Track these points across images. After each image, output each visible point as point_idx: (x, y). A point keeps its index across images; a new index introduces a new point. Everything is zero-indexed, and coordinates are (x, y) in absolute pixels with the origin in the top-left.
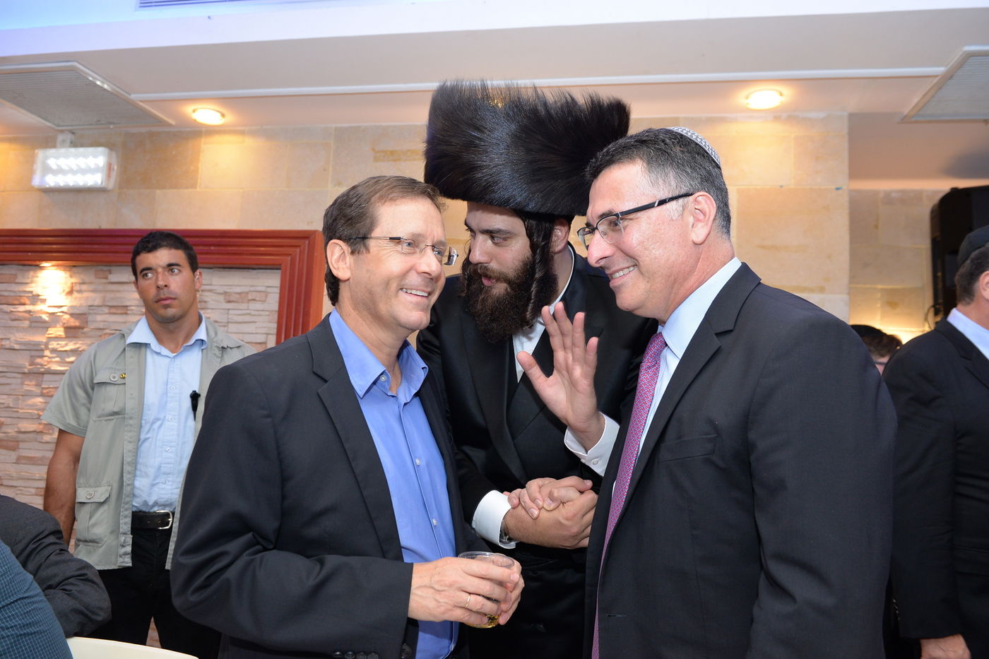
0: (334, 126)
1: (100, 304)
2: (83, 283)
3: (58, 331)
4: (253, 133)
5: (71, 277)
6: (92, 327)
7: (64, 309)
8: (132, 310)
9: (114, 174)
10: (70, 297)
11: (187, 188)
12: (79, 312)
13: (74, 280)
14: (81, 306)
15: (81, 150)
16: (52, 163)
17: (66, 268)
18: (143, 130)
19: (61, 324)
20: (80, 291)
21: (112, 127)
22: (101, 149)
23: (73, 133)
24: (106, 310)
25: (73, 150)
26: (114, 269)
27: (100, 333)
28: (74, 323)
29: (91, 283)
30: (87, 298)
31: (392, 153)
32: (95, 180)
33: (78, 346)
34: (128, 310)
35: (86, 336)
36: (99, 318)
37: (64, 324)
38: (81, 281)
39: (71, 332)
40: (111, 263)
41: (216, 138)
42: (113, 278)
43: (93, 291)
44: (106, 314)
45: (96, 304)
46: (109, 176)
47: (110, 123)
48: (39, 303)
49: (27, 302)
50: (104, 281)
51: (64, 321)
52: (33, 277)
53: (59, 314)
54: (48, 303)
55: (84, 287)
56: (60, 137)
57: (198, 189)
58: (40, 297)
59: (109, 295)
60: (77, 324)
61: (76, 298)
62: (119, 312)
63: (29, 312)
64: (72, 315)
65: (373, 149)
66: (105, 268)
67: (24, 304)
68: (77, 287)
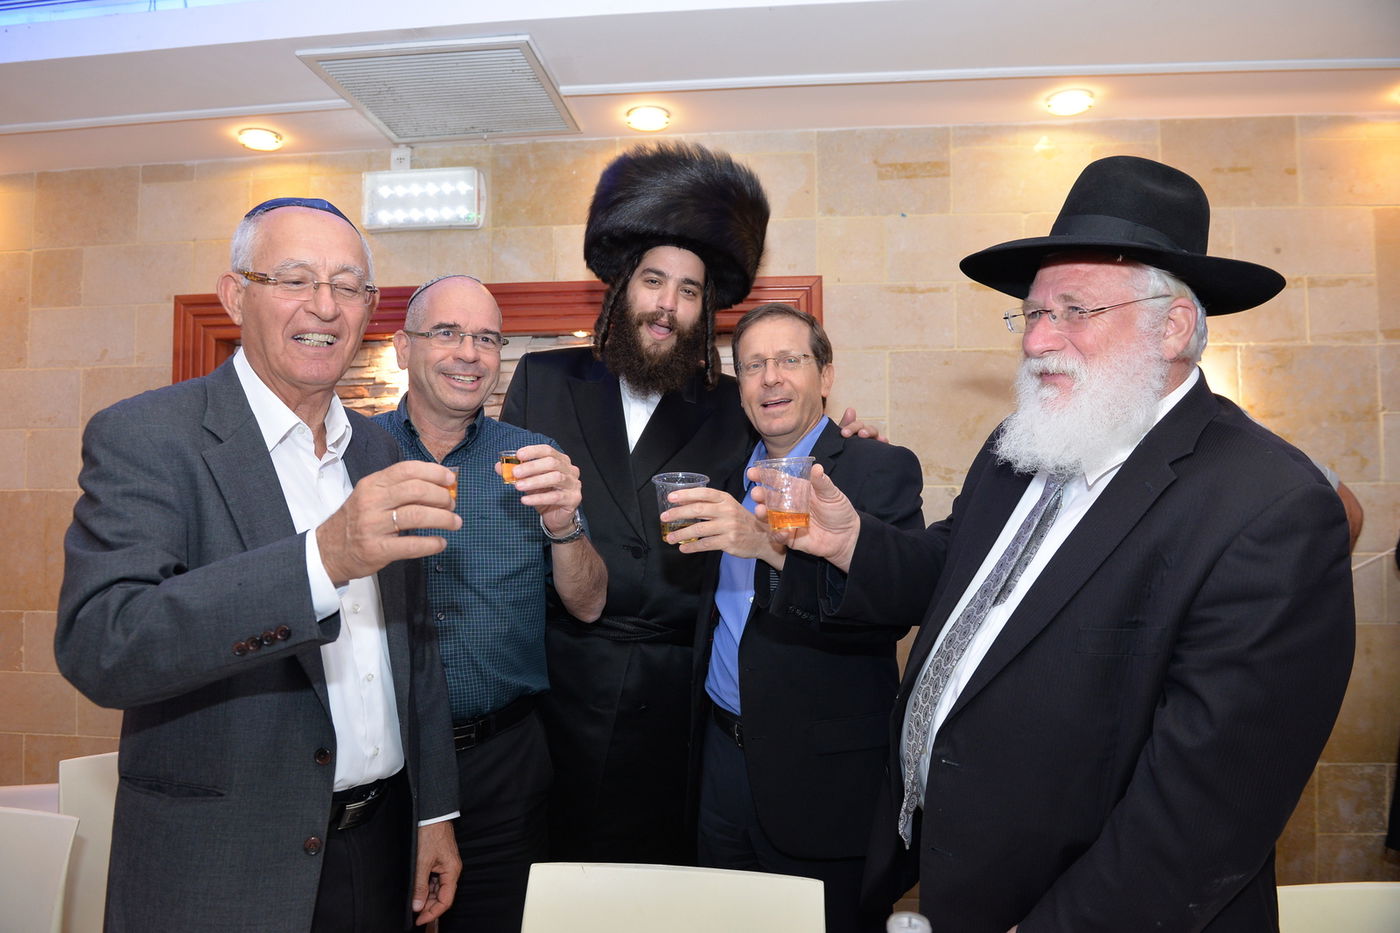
9: (483, 205)
15: (429, 172)
16: (384, 192)
22: (462, 170)
23: (414, 148)
31: (904, 167)
32: (462, 212)
46: (478, 208)
48: (385, 394)
49: (366, 393)
52: (372, 357)
56: (396, 154)
58: (387, 386)
63: (372, 407)
65: (875, 162)
67: (362, 397)
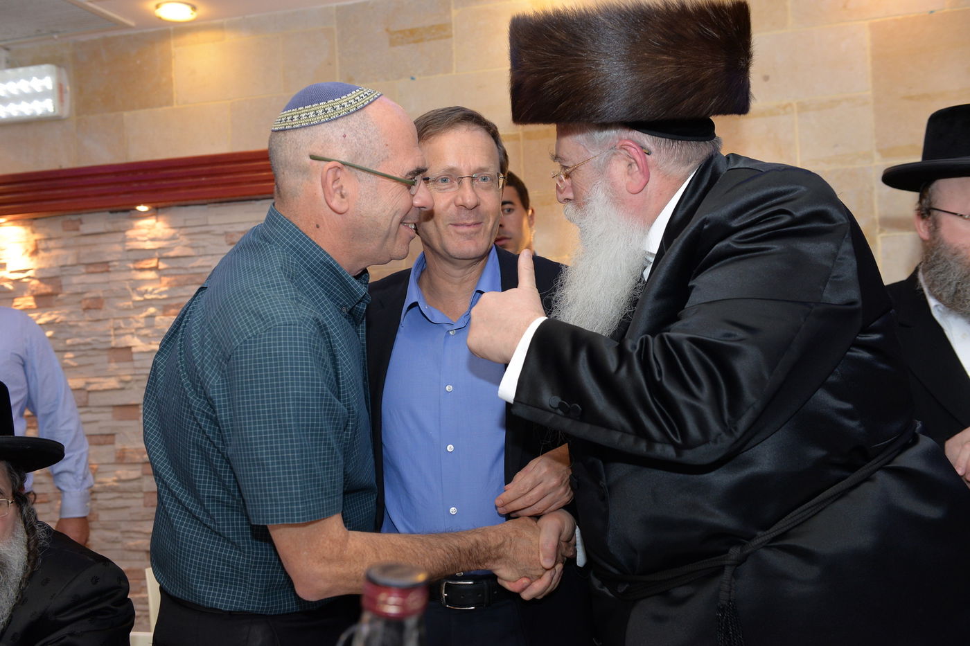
0: (335, 5)
1: (75, 262)
2: (50, 239)
3: (26, 301)
4: (234, 27)
5: (33, 232)
6: (68, 292)
7: (31, 273)
8: (115, 266)
9: (67, 97)
10: (35, 258)
11: (161, 106)
12: (48, 275)
13: (37, 236)
14: (51, 267)
15: (21, 70)
17: (24, 223)
18: (96, 37)
19: (29, 292)
20: (46, 250)
21: (56, 36)
22: (45, 67)
23: (7, 49)
24: (83, 269)
25: (9, 72)
26: (85, 217)
27: (77, 298)
28: (45, 289)
29: (59, 238)
30: (57, 257)
31: (412, 32)
32: (46, 107)
33: (54, 317)
34: (109, 267)
35: (62, 303)
36: (75, 280)
37: (33, 291)
38: (46, 237)
39: (44, 301)
40: (79, 210)
41: (189, 38)
42: (85, 228)
43: (64, 247)
44: (83, 274)
45: (69, 262)
46: (61, 100)
47: (53, 32)
50: (75, 233)
51: (33, 288)
53: (25, 280)
54: (9, 268)
55: (51, 244)
57: (175, 106)
59: (85, 251)
60: (49, 290)
61: (43, 258)
62: (98, 270)
64: (41, 280)
65: (387, 30)
66: (74, 218)
68: (42, 245)
